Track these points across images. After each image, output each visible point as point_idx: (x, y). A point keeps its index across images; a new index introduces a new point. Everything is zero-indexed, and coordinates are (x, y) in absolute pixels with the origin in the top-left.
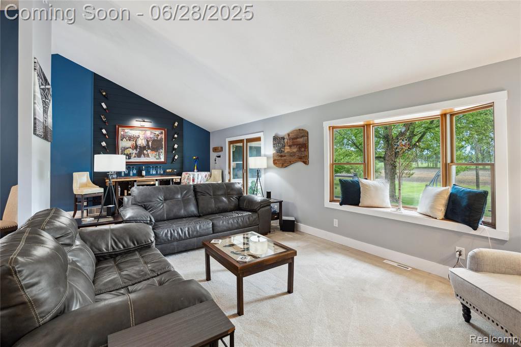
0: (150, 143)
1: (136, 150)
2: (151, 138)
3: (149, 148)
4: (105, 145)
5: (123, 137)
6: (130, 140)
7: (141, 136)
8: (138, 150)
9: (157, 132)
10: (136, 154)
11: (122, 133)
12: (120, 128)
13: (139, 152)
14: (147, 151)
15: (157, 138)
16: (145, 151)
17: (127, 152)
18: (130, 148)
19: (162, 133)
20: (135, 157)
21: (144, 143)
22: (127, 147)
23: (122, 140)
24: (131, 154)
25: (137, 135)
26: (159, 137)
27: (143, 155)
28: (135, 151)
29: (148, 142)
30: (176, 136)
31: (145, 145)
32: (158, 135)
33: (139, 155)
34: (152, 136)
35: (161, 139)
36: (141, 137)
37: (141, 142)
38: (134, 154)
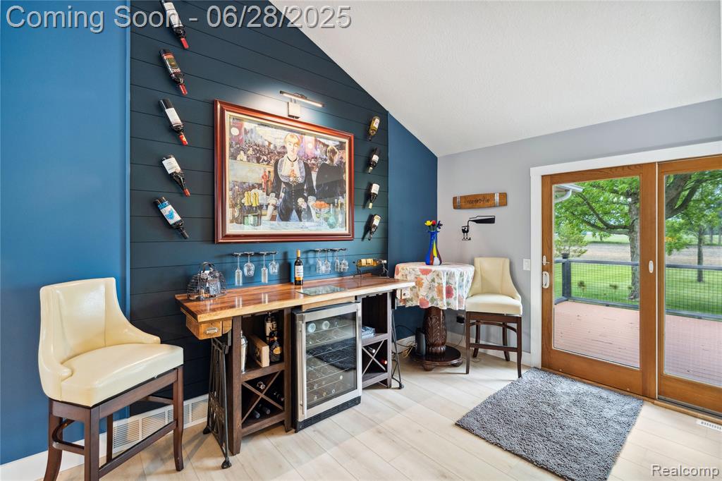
0: (314, 175)
1: (278, 196)
2: (315, 158)
3: (311, 192)
4: (178, 169)
5: (239, 147)
6: (258, 160)
7: (289, 148)
8: (282, 195)
9: (332, 142)
10: (276, 207)
11: (235, 132)
12: (227, 114)
13: (285, 200)
14: (306, 200)
15: (332, 160)
16: (301, 201)
17: (251, 199)
18: (260, 185)
19: (341, 146)
20: (273, 218)
21: (298, 173)
22: (251, 181)
23: (234, 157)
24: (261, 207)
25: (279, 143)
26: (336, 159)
27: (294, 214)
28: (272, 200)
29: (308, 169)
30: (376, 158)
31: (301, 180)
32: (334, 152)
33: (284, 214)
34: (318, 153)
35: (341, 166)
36: (291, 154)
37: (291, 170)
38: (271, 208)
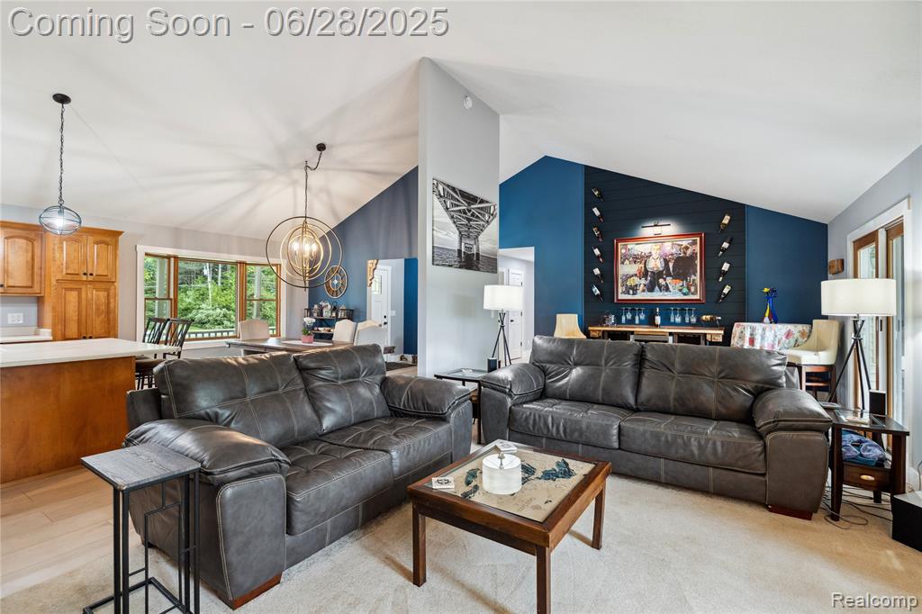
0: (671, 265)
1: (646, 279)
2: (672, 255)
3: (669, 275)
4: (599, 272)
5: (625, 257)
6: (635, 262)
7: (653, 253)
8: (649, 278)
9: (685, 242)
10: (645, 285)
11: (623, 251)
12: (619, 244)
13: (650, 281)
14: (665, 279)
15: (685, 253)
16: (661, 281)
17: (630, 282)
18: (636, 275)
19: (694, 243)
20: (643, 291)
21: (659, 265)
22: (631, 273)
23: (623, 263)
24: (636, 285)
25: (647, 252)
26: (689, 252)
27: (657, 288)
28: (643, 281)
29: (666, 262)
30: (726, 245)
31: (661, 269)
32: (687, 248)
33: (651, 288)
34: (674, 251)
35: (693, 256)
36: (655, 255)
37: (655, 264)
38: (642, 286)
